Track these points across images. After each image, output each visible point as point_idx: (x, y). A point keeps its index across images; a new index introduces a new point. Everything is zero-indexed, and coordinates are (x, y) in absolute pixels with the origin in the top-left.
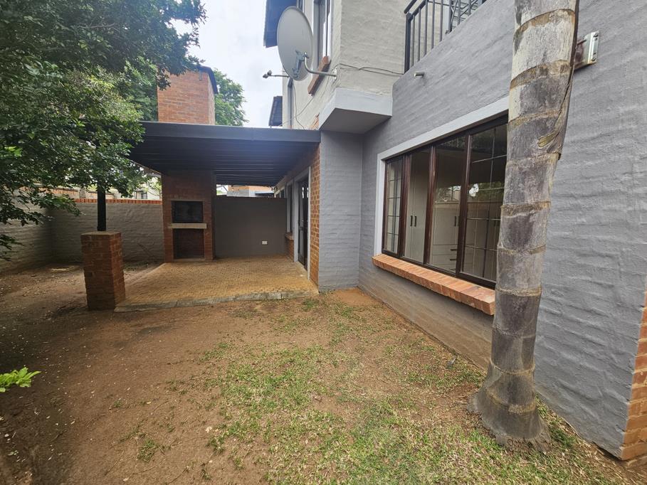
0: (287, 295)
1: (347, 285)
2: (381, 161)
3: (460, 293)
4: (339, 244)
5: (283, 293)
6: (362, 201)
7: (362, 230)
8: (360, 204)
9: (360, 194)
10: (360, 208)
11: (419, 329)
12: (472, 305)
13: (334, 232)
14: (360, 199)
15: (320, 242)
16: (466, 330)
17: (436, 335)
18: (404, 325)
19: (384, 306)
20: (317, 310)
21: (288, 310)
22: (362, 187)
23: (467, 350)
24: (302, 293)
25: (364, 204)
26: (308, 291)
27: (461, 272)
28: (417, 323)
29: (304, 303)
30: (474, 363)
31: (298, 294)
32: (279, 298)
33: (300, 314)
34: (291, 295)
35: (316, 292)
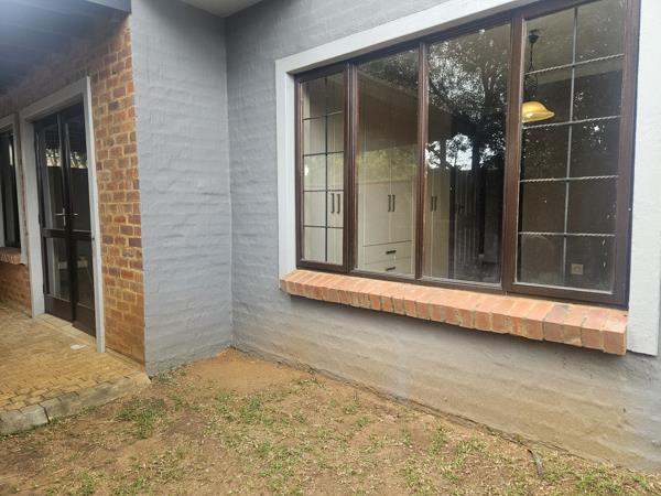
0: (63, 407)
1: (211, 347)
2: (286, 77)
3: (543, 323)
4: (188, 259)
5: (47, 404)
6: (233, 164)
7: (235, 225)
8: (228, 171)
9: (227, 150)
10: (229, 179)
11: (422, 408)
12: (576, 341)
13: (176, 231)
14: (227, 158)
15: (144, 258)
16: (546, 391)
17: (467, 414)
18: (382, 408)
19: (316, 375)
20: (173, 428)
21: (88, 448)
22: (232, 133)
23: (552, 430)
24: (105, 393)
25: (239, 169)
26: (121, 382)
27: (517, 283)
28: (411, 397)
29: (124, 418)
30: (571, 452)
31: (95, 397)
32: (40, 420)
33: (130, 451)
34: (75, 406)
35: (143, 379)
